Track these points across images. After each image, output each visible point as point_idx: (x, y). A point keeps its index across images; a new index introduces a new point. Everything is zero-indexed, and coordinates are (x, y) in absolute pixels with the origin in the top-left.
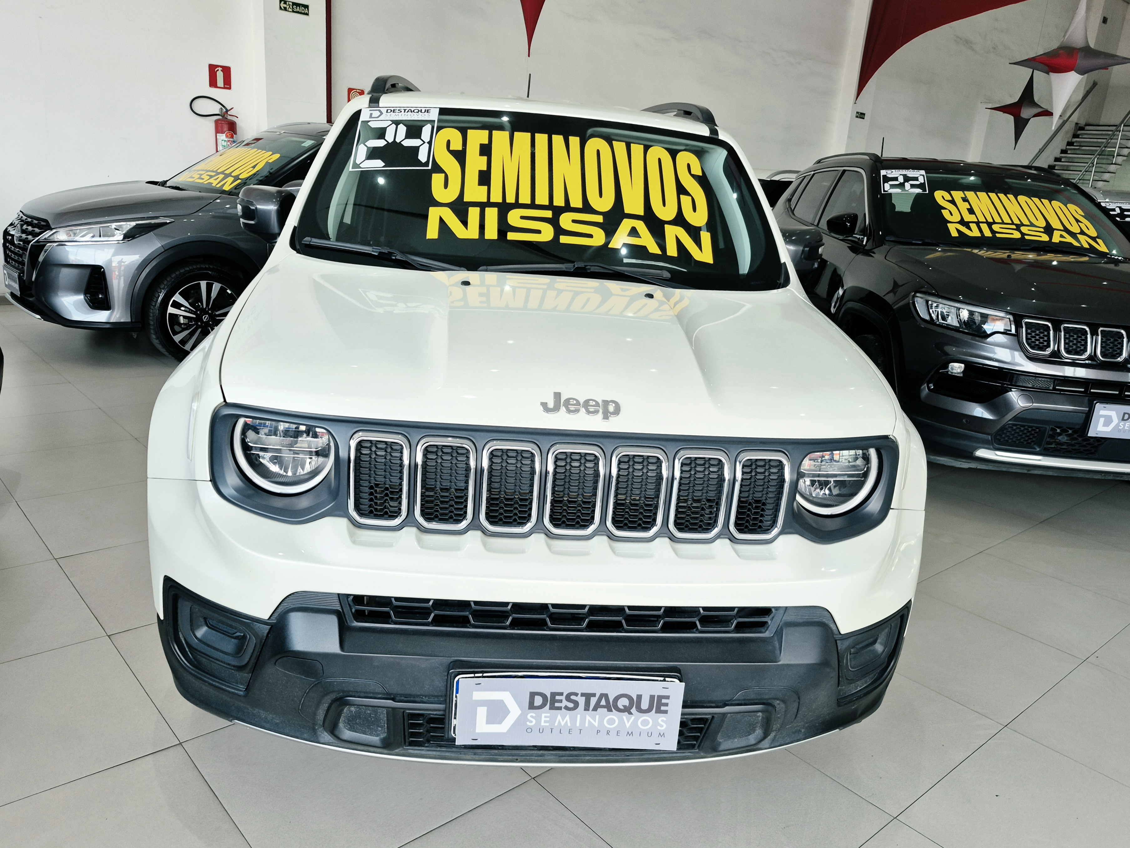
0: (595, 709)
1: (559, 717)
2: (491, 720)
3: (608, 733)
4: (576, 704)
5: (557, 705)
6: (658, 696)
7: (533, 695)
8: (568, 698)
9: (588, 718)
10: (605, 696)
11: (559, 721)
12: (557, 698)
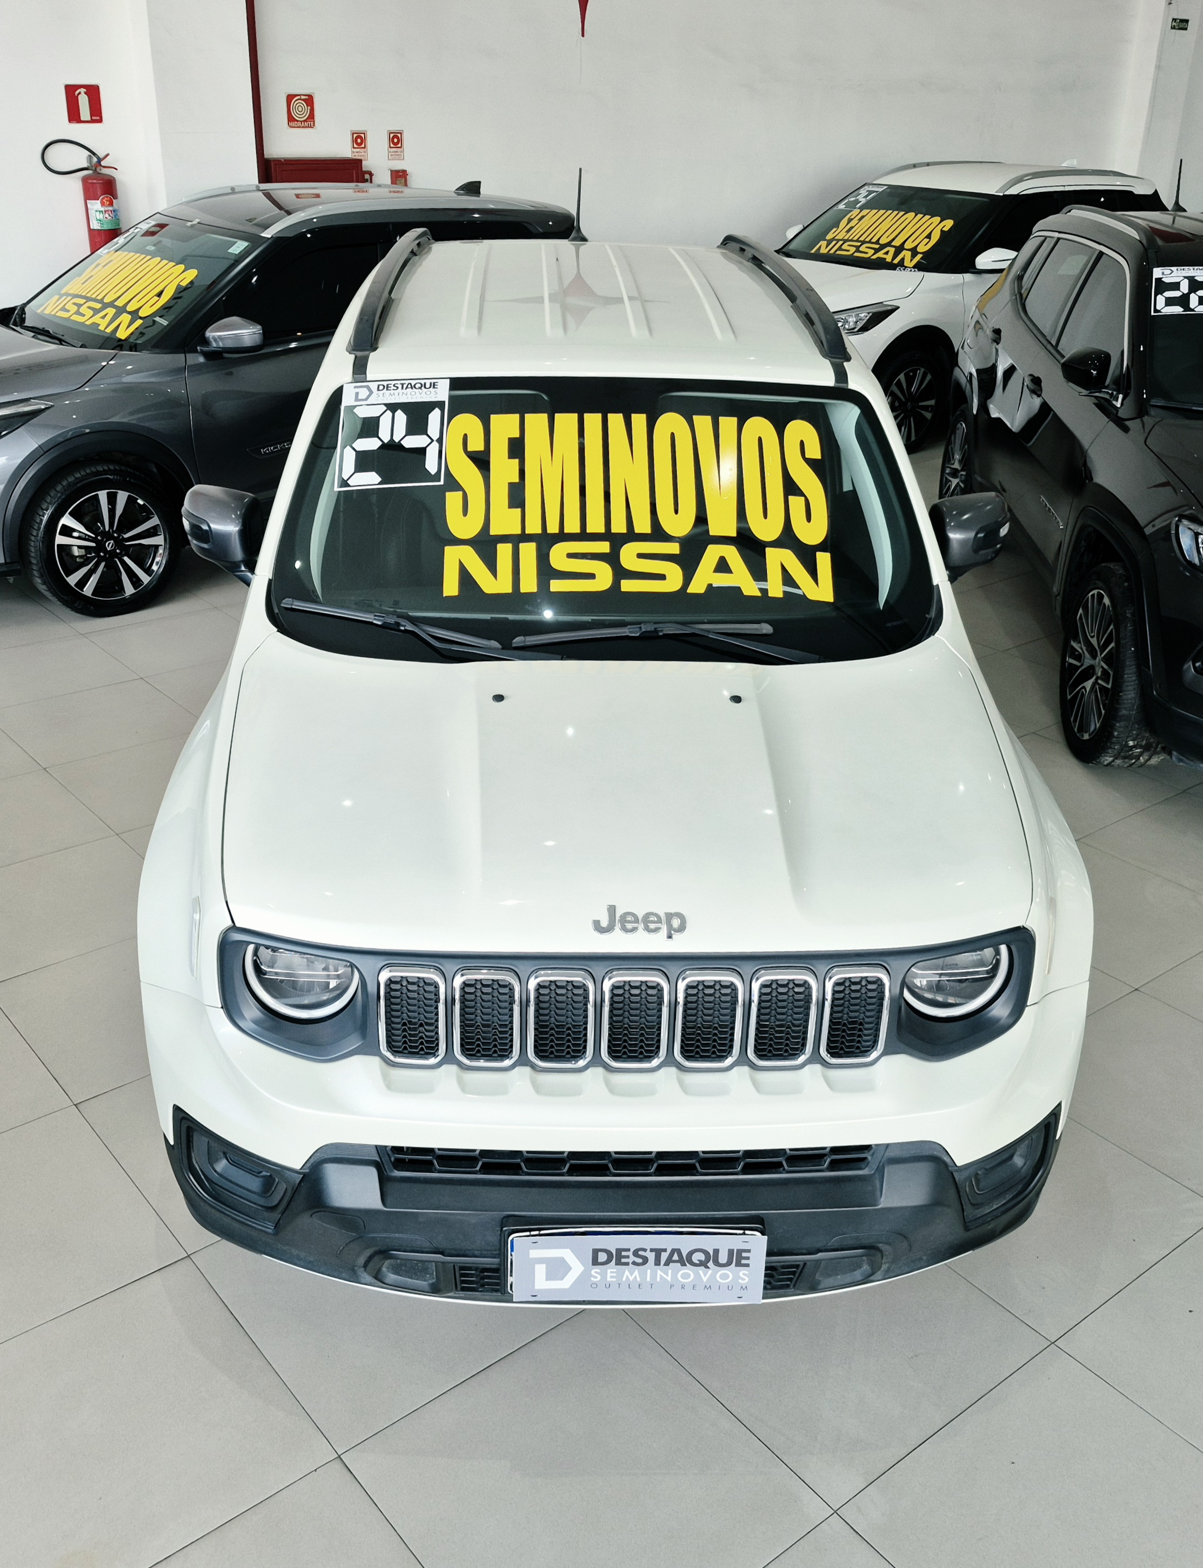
0: (667, 1264)
1: (627, 1273)
2: (549, 1277)
3: (683, 1287)
4: (645, 1260)
5: (623, 1260)
6: (738, 1250)
7: (596, 1252)
8: (636, 1253)
9: (659, 1272)
10: (679, 1252)
11: (627, 1276)
12: (624, 1253)
